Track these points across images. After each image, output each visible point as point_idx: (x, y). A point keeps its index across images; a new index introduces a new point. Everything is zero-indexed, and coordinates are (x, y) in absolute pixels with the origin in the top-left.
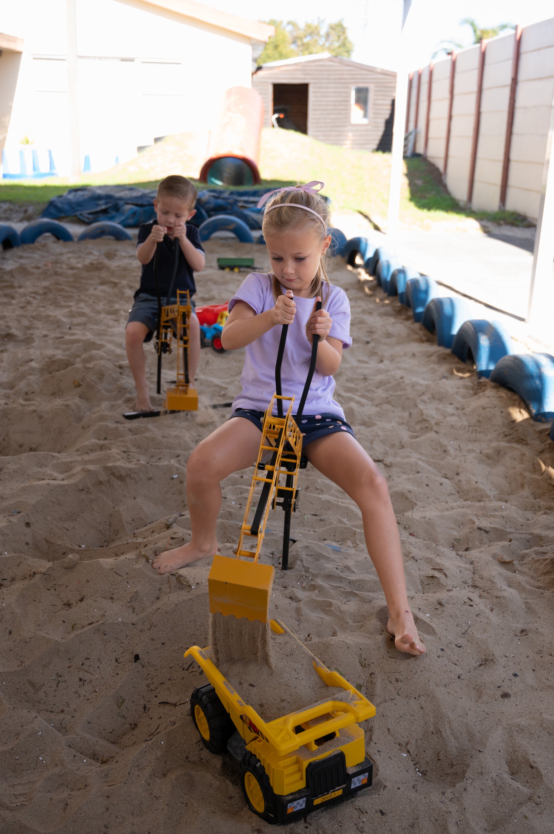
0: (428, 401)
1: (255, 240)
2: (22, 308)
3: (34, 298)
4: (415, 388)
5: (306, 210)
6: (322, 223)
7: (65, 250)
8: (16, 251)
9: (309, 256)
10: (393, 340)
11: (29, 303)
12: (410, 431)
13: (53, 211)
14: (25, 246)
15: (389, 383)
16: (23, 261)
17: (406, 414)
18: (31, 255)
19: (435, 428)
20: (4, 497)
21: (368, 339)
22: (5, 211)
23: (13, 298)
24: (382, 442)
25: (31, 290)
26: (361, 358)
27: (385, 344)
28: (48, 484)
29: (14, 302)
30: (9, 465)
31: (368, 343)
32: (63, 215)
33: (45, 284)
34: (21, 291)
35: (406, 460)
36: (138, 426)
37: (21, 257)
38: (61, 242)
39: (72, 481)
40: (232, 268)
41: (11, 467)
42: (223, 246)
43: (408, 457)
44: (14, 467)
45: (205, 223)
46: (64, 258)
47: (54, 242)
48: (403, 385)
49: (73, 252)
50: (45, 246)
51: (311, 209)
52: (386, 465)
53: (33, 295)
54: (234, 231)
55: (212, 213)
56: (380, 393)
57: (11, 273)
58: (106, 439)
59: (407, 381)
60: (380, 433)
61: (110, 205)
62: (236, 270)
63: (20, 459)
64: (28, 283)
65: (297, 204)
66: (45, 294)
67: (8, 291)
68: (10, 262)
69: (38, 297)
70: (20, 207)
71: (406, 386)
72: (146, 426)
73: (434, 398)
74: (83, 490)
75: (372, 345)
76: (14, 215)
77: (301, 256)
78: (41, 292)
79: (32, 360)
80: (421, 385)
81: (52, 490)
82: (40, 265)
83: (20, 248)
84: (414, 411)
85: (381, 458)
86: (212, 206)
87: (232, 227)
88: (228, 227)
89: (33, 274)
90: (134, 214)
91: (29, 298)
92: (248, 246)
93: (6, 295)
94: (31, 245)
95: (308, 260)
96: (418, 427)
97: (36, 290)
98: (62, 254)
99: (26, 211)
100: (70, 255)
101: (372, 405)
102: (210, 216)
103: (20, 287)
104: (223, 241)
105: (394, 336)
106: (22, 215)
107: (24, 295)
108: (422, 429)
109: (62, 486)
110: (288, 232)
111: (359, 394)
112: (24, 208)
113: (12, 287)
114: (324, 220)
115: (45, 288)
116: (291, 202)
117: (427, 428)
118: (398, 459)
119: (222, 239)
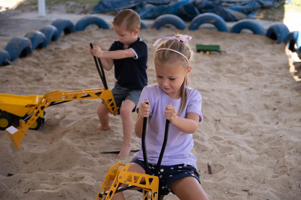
0: (293, 153)
1: (229, 30)
2: (64, 77)
3: (74, 69)
4: (288, 144)
5: (178, 54)
6: (187, 61)
7: (102, 35)
8: (72, 36)
9: (177, 78)
10: (292, 108)
11: (69, 73)
12: (274, 173)
13: (101, 7)
14: (78, 32)
15: (274, 139)
16: (74, 43)
17: (275, 161)
18: (80, 39)
19: (289, 172)
20: (18, 197)
21: (276, 107)
22: (72, 7)
23: (61, 69)
24: (252, 178)
25: (73, 64)
26: (266, 120)
27: (286, 111)
28: (42, 192)
29: (61, 72)
30: (25, 179)
31: (275, 109)
32: (107, 10)
33: (83, 60)
34: (67, 64)
35: (263, 192)
36: (104, 159)
37: (74, 40)
38: (101, 30)
39: (56, 191)
40: (205, 51)
41: (26, 180)
42: (207, 33)
43: (265, 189)
44: (28, 180)
45: (196, 18)
46: (100, 41)
47: (97, 30)
48: (281, 141)
49: (106, 37)
50: (90, 32)
51: (182, 53)
52: (249, 194)
53: (74, 68)
54: (214, 24)
55: (203, 10)
56: (266, 146)
57: (64, 52)
58: (84, 166)
59: (284, 139)
60: (253, 173)
61: (137, 4)
62: (208, 53)
63: (32, 176)
64: (73, 59)
65: (174, 50)
66: (81, 67)
67: (59, 65)
68: (66, 44)
69: (77, 69)
70: (81, 4)
71: (283, 142)
72: (109, 160)
73: (297, 151)
74: (62, 196)
75: (277, 111)
76: (77, 10)
77: (173, 78)
78: (79, 65)
79: (58, 113)
80: (293, 142)
81: (43, 195)
82: (83, 47)
83: (75, 34)
84: (281, 160)
85: (247, 189)
86: (203, 5)
87: (213, 21)
88: (210, 21)
89: (77, 53)
90: (152, 10)
91: (71, 70)
92: (223, 34)
93: (57, 67)
94: (82, 32)
95: (176, 80)
96: (279, 171)
97: (76, 64)
98: (99, 38)
99: (84, 7)
100: (105, 39)
101: (257, 154)
102: (201, 12)
103: (67, 62)
104: (208, 30)
105: (293, 106)
106: (81, 10)
107: (68, 67)
108: (281, 172)
109: (49, 193)
110: (167, 65)
111: (252, 145)
112: (83, 5)
113: (62, 62)
114: (188, 59)
115: (82, 63)
116: (171, 48)
117: (284, 171)
118: (258, 190)
119: (207, 28)
